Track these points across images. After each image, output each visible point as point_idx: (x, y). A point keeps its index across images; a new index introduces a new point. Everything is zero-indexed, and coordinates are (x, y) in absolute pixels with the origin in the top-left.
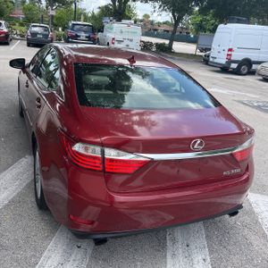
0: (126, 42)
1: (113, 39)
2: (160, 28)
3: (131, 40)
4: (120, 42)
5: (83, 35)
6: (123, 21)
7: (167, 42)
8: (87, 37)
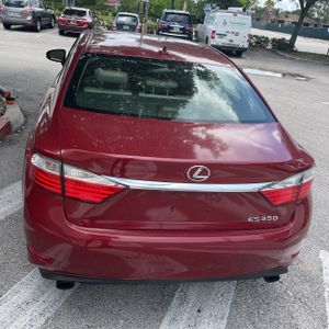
0: (230, 36)
1: (214, 32)
2: (287, 20)
3: (237, 34)
4: (221, 35)
5: (177, 27)
6: (230, 9)
7: (288, 37)
8: (181, 29)
